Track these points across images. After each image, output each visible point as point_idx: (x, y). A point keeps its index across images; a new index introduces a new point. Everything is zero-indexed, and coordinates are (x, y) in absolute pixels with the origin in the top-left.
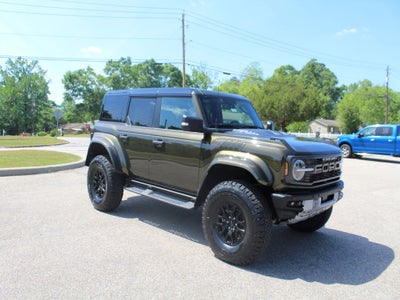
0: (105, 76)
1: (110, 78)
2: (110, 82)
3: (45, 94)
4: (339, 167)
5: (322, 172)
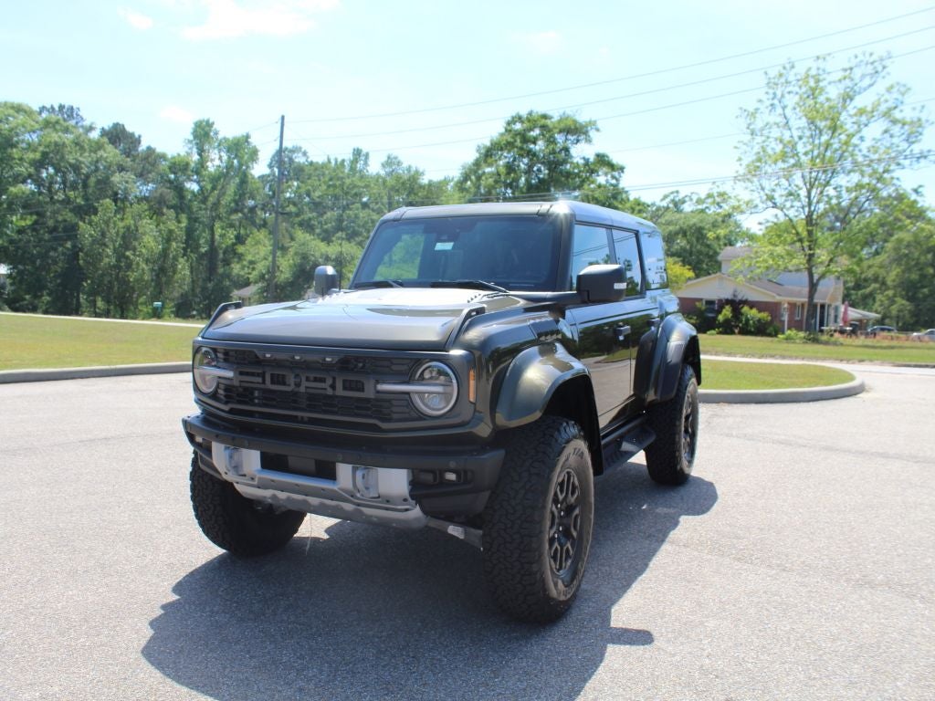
4: (369, 393)
5: (262, 386)
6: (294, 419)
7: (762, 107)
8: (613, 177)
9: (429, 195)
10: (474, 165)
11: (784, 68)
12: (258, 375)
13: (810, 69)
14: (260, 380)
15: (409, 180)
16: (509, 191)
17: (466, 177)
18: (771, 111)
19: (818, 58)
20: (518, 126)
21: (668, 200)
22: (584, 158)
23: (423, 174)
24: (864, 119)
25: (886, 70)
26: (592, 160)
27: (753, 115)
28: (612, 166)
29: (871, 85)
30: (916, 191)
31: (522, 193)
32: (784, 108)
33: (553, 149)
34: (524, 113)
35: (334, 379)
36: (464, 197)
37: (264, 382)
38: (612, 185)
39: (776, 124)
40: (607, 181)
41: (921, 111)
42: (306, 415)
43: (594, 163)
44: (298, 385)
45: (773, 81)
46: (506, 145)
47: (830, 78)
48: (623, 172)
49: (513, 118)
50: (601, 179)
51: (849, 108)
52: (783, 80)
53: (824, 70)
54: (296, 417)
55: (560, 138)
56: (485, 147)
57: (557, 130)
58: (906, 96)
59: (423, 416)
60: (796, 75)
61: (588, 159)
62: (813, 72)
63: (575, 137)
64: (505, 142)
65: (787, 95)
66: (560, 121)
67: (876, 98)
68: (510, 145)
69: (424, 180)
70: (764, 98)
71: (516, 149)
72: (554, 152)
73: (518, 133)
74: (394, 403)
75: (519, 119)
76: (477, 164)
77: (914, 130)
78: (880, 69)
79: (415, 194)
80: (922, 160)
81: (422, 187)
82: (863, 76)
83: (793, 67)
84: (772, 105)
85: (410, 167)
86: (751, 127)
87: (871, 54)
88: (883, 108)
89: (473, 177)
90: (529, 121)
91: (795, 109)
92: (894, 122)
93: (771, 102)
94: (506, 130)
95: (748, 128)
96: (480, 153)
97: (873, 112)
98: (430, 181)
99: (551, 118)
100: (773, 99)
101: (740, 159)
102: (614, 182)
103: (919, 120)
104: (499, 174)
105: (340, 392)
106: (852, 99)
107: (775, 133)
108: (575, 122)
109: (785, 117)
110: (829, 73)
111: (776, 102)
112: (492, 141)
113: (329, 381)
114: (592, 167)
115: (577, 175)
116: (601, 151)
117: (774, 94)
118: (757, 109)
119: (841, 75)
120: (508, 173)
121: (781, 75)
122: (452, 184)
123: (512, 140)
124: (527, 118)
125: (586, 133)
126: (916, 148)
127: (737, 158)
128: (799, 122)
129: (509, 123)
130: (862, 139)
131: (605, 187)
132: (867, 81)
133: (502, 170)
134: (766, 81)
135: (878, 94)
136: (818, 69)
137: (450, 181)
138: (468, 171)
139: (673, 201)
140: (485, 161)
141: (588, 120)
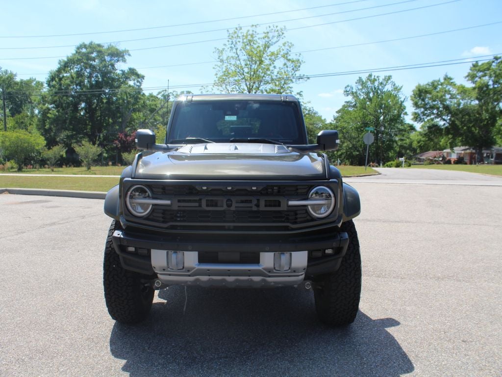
0: (469, 85)
1: (474, 88)
2: (474, 94)
3: (399, 116)
4: (283, 207)
5: (199, 209)
6: (223, 228)
7: (226, 48)
8: (138, 81)
9: (21, 89)
10: (57, 71)
11: (237, 29)
12: (195, 201)
13: (248, 31)
14: (197, 204)
15: (8, 79)
16: (78, 87)
17: (52, 79)
18: (230, 50)
19: (253, 26)
20: (84, 50)
21: (161, 94)
22: (122, 70)
23: (15, 75)
24: (273, 57)
25: (284, 35)
26: (126, 71)
27: (221, 52)
28: (138, 76)
29: (276, 42)
30: (299, 94)
31: (88, 89)
32: (236, 49)
33: (105, 64)
34: (87, 42)
35: (258, 200)
36: (52, 90)
37: (200, 206)
38: (137, 85)
39: (232, 57)
40: (135, 84)
41: (299, 56)
42: (232, 224)
43: (128, 73)
44: (229, 206)
45: (231, 35)
46: (77, 61)
47: (258, 36)
48: (144, 79)
49: (81, 45)
50: (131, 83)
51: (268, 51)
52: (236, 35)
53: (256, 32)
54: (224, 226)
55: (107, 58)
56: (64, 61)
57: (107, 54)
58: (291, 48)
59: (313, 219)
60: (241, 33)
61: (124, 71)
62: (251, 32)
63: (116, 58)
64: (76, 59)
65: (238, 43)
66: (109, 49)
67: (279, 48)
68: (79, 61)
69: (18, 79)
70: (227, 43)
71: (82, 64)
72: (105, 66)
73: (84, 54)
74: (298, 212)
75: (85, 46)
76: (59, 71)
77: (297, 65)
78: (281, 34)
79: (12, 88)
80: (300, 79)
81: (17, 83)
82: (273, 37)
83: (241, 29)
84: (231, 47)
85: (7, 70)
86: (221, 58)
87: (277, 27)
88: (282, 53)
89: (57, 79)
90: (91, 48)
91: (241, 50)
92: (289, 60)
93: (230, 46)
94: (77, 52)
95: (218, 59)
96: (61, 65)
97: (277, 54)
98: (22, 80)
99: (103, 47)
100: (231, 44)
101: (216, 74)
102: (138, 84)
103: (299, 60)
104: (73, 78)
105: (262, 208)
106: (268, 48)
107: (233, 62)
108: (117, 49)
109: (237, 54)
110: (258, 34)
111: (233, 46)
112: (68, 57)
113: (255, 202)
114: (126, 75)
115: (118, 80)
116: (132, 67)
117: (232, 42)
118: (223, 49)
119: (264, 35)
120: (78, 77)
121: (235, 32)
122: (35, 82)
123: (81, 58)
124: (89, 46)
125: (123, 56)
126: (298, 74)
127: (215, 74)
128: (243, 57)
129: (78, 48)
130: (275, 67)
131: (133, 87)
132: (275, 39)
133: (74, 75)
134: (228, 35)
135: (279, 46)
136: (253, 31)
137: (33, 81)
138: (53, 75)
139: (163, 95)
140: (64, 70)
141: (124, 49)
